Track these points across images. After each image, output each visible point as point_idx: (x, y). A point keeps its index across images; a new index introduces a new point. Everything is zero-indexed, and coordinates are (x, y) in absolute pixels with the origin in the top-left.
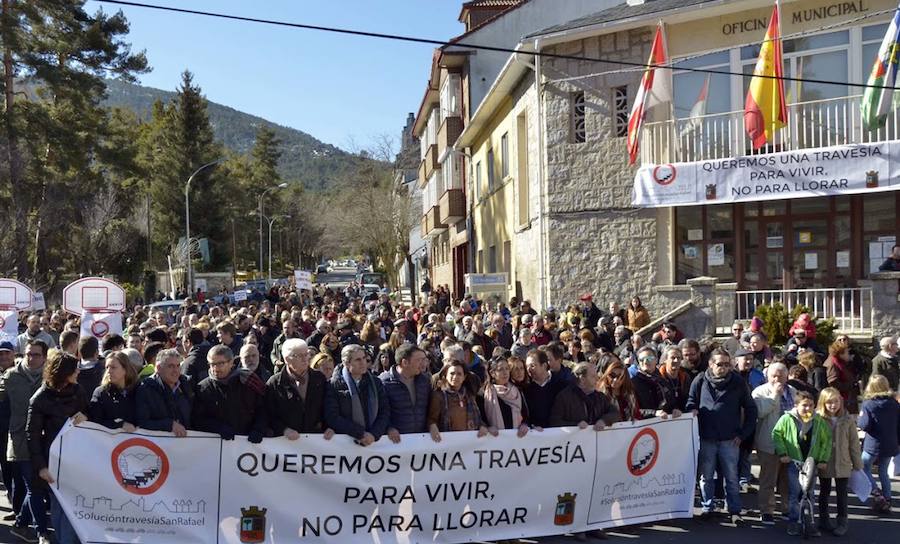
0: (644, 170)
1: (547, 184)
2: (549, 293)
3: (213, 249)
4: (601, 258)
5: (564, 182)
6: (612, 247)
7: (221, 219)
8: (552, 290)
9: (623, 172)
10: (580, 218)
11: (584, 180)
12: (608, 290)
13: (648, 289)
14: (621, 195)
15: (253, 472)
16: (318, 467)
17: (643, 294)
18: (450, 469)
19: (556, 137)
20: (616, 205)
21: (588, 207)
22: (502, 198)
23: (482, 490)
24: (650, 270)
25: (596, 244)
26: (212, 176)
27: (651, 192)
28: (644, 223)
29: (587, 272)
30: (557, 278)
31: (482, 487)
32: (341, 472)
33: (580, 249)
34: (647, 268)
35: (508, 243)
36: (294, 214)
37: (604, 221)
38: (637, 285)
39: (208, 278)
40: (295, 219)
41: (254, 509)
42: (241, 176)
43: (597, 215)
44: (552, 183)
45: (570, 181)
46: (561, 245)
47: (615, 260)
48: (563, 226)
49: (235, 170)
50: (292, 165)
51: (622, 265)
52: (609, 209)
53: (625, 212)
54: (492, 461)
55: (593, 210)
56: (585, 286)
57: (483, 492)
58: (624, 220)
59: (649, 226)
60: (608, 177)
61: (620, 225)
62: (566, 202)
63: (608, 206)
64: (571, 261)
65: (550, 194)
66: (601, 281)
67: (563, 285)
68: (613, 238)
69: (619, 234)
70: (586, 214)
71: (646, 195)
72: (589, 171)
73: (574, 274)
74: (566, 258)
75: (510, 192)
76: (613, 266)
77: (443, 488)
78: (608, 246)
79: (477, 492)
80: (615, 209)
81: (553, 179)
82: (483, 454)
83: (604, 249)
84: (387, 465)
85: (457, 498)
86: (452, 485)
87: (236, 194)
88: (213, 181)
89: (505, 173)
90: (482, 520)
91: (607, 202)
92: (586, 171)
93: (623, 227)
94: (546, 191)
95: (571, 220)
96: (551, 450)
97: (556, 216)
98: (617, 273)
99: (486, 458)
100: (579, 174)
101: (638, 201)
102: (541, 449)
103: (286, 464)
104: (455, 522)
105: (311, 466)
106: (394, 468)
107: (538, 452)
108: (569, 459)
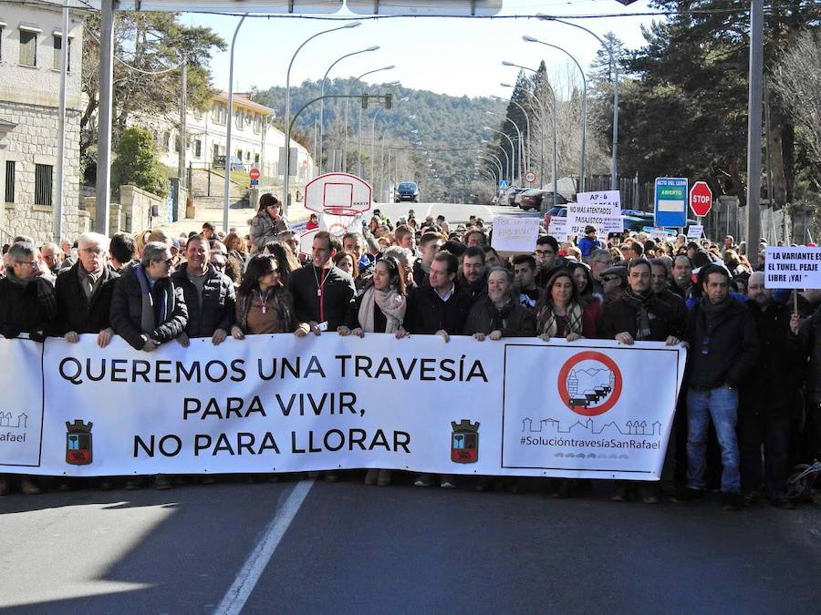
15: (77, 380)
16: (152, 375)
18: (306, 376)
23: (348, 403)
31: (347, 399)
32: (178, 380)
41: (79, 422)
54: (358, 368)
57: (350, 405)
77: (298, 399)
79: (342, 405)
82: (346, 360)
84: (231, 373)
85: (317, 412)
86: (309, 395)
90: (352, 441)
96: (439, 362)
99: (351, 364)
102: (423, 361)
103: (114, 370)
104: (318, 443)
105: (143, 374)
106: (239, 375)
107: (418, 364)
108: (465, 377)
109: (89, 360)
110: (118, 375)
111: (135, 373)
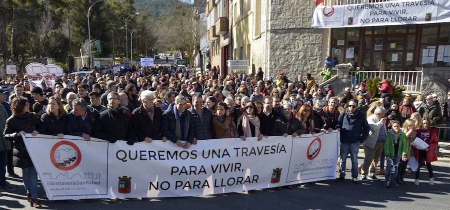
0: (319, 9)
1: (270, 15)
2: (269, 70)
3: (103, 46)
4: (294, 53)
5: (279, 14)
6: (300, 48)
7: (107, 30)
8: (270, 69)
9: (308, 10)
10: (285, 33)
11: (288, 13)
12: (297, 69)
13: (316, 70)
14: (306, 21)
15: (124, 160)
16: (157, 157)
17: (314, 72)
18: (222, 157)
20: (303, 27)
21: (290, 27)
22: (247, 22)
23: (238, 167)
24: (318, 60)
25: (293, 46)
26: (101, 8)
27: (321, 20)
28: (316, 36)
29: (287, 60)
30: (273, 63)
31: (238, 166)
32: (168, 159)
33: (284, 48)
34: (317, 59)
35: (249, 45)
36: (143, 28)
37: (297, 34)
38: (311, 67)
39: (101, 61)
40: (143, 31)
41: (125, 177)
42: (116, 9)
43: (294, 32)
44: (273, 14)
45: (281, 13)
46: (275, 46)
47: (301, 54)
48: (277, 37)
49: (113, 5)
50: (142, 3)
51: (304, 57)
52: (300, 28)
53: (307, 31)
54: (243, 153)
55: (292, 29)
56: (286, 67)
58: (307, 35)
59: (319, 38)
60: (300, 12)
61: (305, 37)
62: (279, 24)
63: (300, 27)
64: (280, 54)
65: (271, 20)
66: (294, 65)
67: (276, 67)
68: (301, 43)
69: (304, 42)
70: (289, 30)
71: (318, 22)
72: (291, 9)
73: (281, 61)
74: (278, 53)
75: (251, 19)
76: (301, 57)
77: (219, 166)
78: (298, 47)
79: (236, 168)
80: (303, 29)
81: (273, 13)
82: (238, 149)
83: (296, 49)
84: (190, 155)
85: (226, 171)
86: (224, 165)
87: (113, 17)
88: (102, 11)
89: (249, 9)
90: (238, 182)
91: (299, 25)
92: (289, 9)
93: (306, 38)
94: (269, 18)
95: (281, 33)
96: (271, 147)
97: (274, 31)
98: (302, 61)
99: (240, 151)
100: (286, 10)
101: (315, 25)
102: (266, 147)
103: (141, 155)
104: (225, 183)
105: (154, 156)
106: (194, 157)
107: (264, 148)
108: (278, 152)
109: (130, 151)
110: (143, 157)
111: (150, 156)
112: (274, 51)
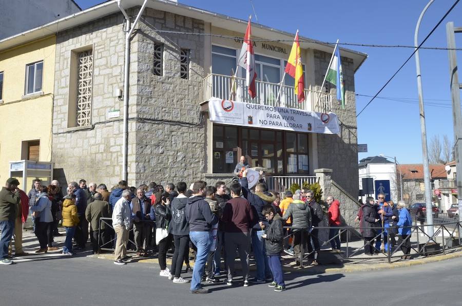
1: (135, 98)
2: (134, 175)
4: (171, 153)
5: (149, 99)
6: (179, 147)
9: (186, 101)
14: (185, 114)
17: (197, 177)
19: (144, 67)
20: (182, 120)
21: (164, 118)
24: (201, 163)
25: (168, 143)
28: (198, 134)
29: (162, 162)
30: (141, 165)
33: (157, 145)
34: (199, 162)
37: (174, 129)
38: (193, 172)
43: (170, 125)
44: (140, 97)
45: (152, 99)
46: (145, 141)
47: (181, 155)
48: (147, 128)
51: (184, 159)
52: (178, 122)
53: (187, 126)
55: (168, 121)
56: (160, 171)
58: (186, 130)
59: (201, 136)
60: (177, 101)
61: (183, 133)
62: (149, 112)
63: (177, 120)
64: (151, 153)
65: (138, 105)
66: (171, 168)
67: (145, 170)
68: (180, 140)
69: (183, 139)
70: (163, 122)
72: (166, 95)
73: (153, 162)
74: (148, 151)
76: (179, 159)
78: (176, 146)
80: (181, 122)
81: (140, 95)
83: (174, 148)
91: (176, 117)
92: (163, 94)
93: (185, 135)
97: (142, 121)
98: (182, 164)
100: (159, 96)
112: (142, 147)
